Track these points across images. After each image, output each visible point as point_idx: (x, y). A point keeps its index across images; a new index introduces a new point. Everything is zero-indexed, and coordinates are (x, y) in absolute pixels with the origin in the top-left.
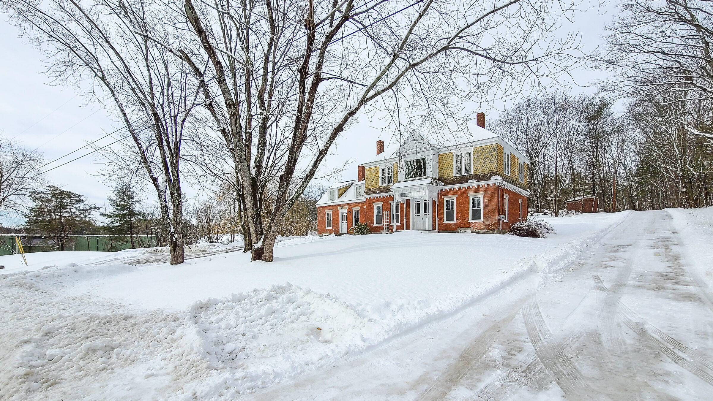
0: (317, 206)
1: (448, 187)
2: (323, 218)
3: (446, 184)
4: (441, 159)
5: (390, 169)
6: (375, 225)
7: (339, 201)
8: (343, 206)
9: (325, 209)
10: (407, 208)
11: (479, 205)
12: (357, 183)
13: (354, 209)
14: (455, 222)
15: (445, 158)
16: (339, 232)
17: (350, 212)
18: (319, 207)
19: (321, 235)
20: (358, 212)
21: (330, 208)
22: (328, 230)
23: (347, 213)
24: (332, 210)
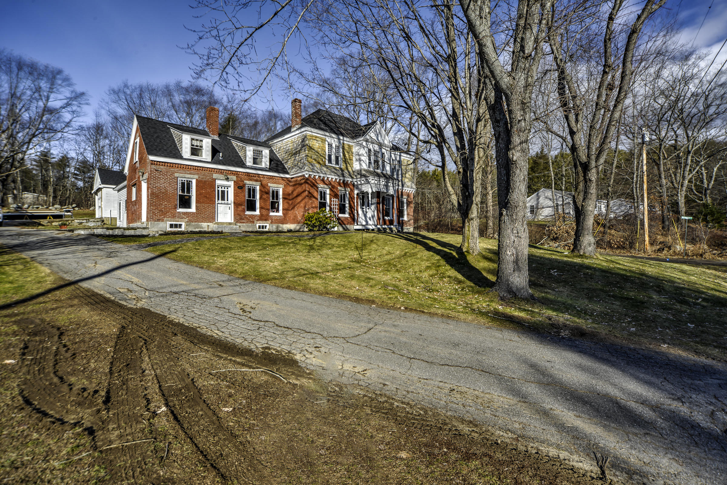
5: (337, 147)
8: (226, 173)
9: (175, 169)
13: (249, 184)
16: (214, 219)
17: (240, 187)
20: (254, 190)
21: (192, 171)
22: (185, 213)
23: (234, 187)
24: (196, 177)
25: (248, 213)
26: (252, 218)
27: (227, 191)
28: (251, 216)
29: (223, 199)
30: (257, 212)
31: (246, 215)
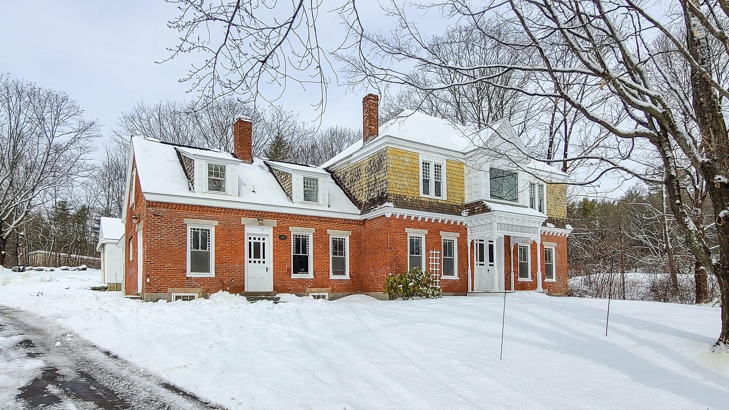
2: (174, 241)
5: (438, 167)
8: (261, 216)
9: (181, 212)
11: (549, 259)
13: (296, 231)
14: (530, 279)
16: (243, 287)
17: (283, 236)
19: (161, 295)
20: (304, 240)
21: (209, 215)
22: (198, 280)
23: (274, 237)
24: (216, 223)
25: (294, 276)
26: (302, 285)
27: (264, 244)
28: (299, 281)
29: (257, 255)
30: (310, 275)
31: (293, 280)
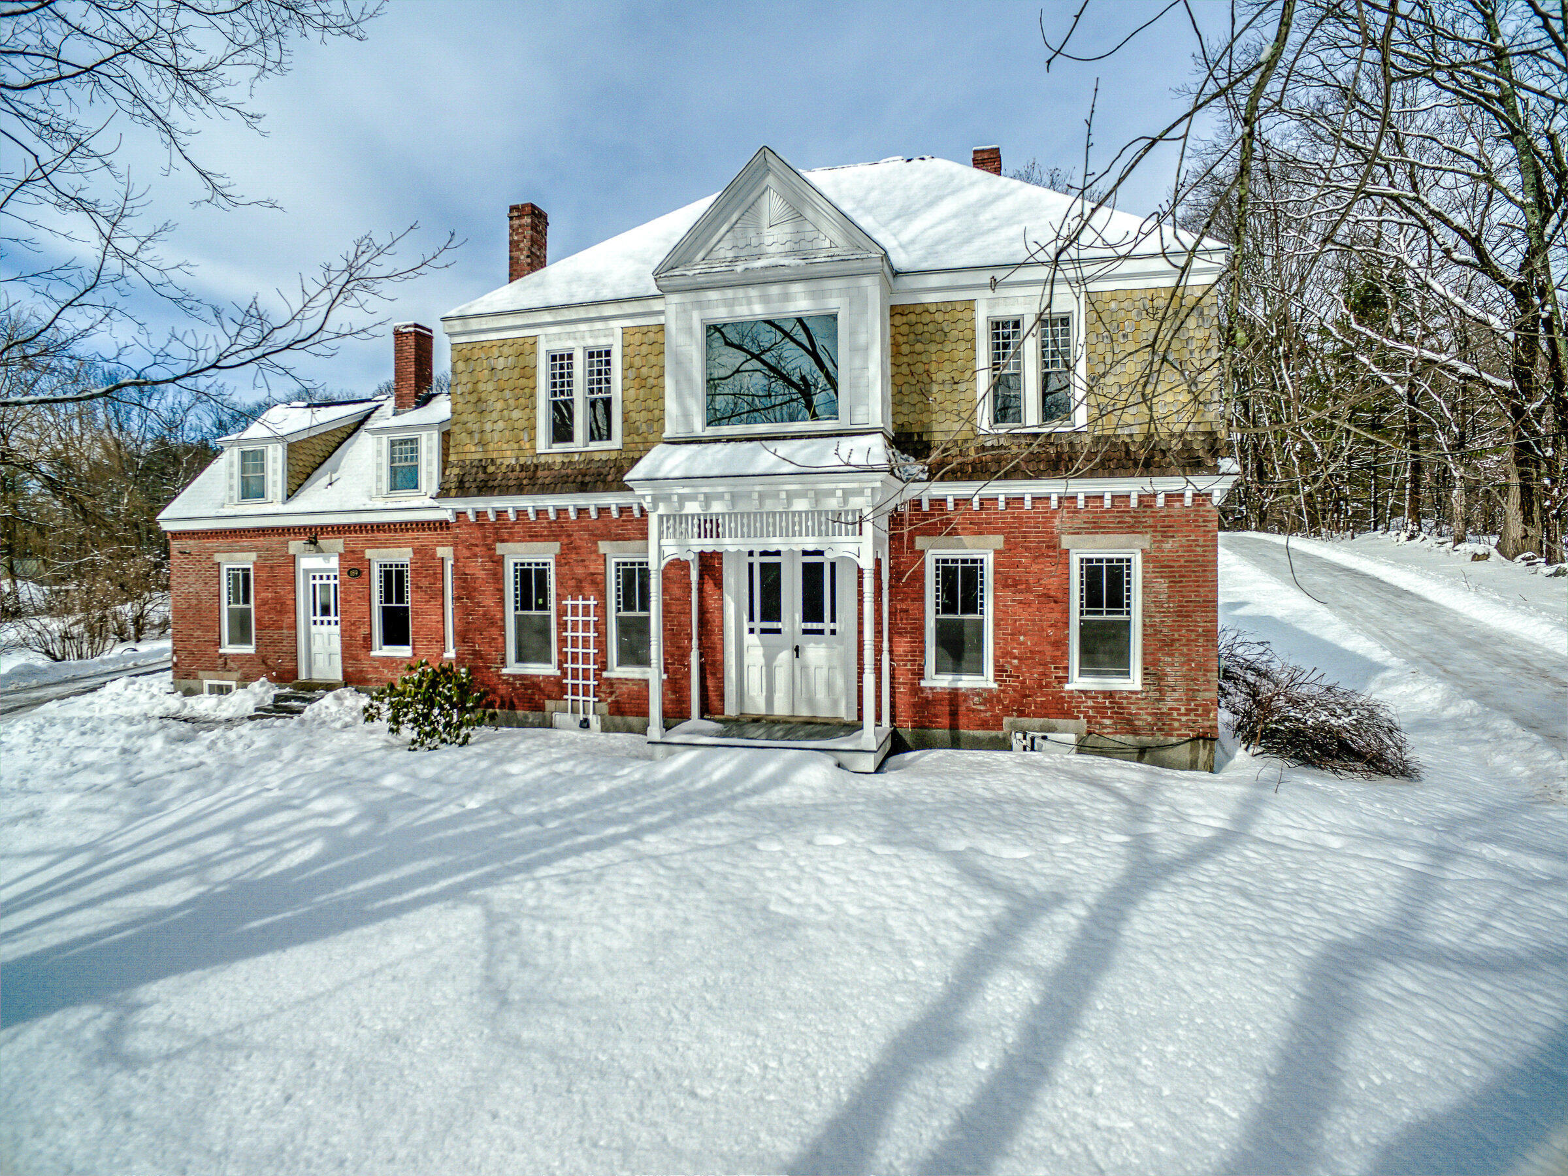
0: (166, 526)
1: (951, 491)
2: (204, 595)
3: (935, 473)
4: (905, 329)
5: (600, 357)
6: (513, 668)
7: (294, 506)
8: (313, 536)
9: (211, 544)
10: (709, 587)
11: (1117, 600)
12: (387, 417)
13: (379, 557)
14: (987, 680)
15: (931, 327)
16: (294, 673)
17: (355, 570)
18: (177, 535)
19: (191, 683)
20: (400, 574)
21: (245, 542)
22: (233, 658)
23: (340, 573)
24: (254, 555)
25: (382, 652)
26: (391, 670)
28: (387, 663)
29: (326, 611)
30: (410, 649)
31: (374, 659)
